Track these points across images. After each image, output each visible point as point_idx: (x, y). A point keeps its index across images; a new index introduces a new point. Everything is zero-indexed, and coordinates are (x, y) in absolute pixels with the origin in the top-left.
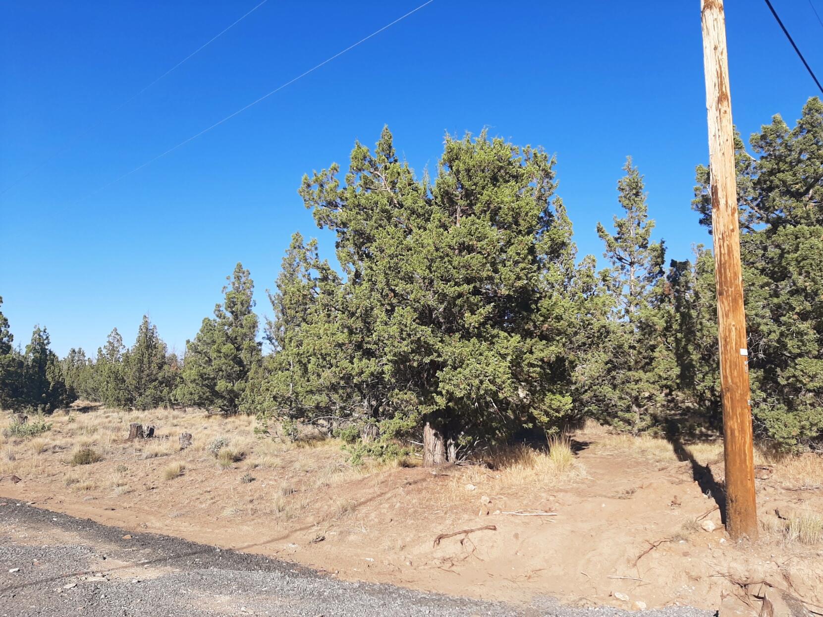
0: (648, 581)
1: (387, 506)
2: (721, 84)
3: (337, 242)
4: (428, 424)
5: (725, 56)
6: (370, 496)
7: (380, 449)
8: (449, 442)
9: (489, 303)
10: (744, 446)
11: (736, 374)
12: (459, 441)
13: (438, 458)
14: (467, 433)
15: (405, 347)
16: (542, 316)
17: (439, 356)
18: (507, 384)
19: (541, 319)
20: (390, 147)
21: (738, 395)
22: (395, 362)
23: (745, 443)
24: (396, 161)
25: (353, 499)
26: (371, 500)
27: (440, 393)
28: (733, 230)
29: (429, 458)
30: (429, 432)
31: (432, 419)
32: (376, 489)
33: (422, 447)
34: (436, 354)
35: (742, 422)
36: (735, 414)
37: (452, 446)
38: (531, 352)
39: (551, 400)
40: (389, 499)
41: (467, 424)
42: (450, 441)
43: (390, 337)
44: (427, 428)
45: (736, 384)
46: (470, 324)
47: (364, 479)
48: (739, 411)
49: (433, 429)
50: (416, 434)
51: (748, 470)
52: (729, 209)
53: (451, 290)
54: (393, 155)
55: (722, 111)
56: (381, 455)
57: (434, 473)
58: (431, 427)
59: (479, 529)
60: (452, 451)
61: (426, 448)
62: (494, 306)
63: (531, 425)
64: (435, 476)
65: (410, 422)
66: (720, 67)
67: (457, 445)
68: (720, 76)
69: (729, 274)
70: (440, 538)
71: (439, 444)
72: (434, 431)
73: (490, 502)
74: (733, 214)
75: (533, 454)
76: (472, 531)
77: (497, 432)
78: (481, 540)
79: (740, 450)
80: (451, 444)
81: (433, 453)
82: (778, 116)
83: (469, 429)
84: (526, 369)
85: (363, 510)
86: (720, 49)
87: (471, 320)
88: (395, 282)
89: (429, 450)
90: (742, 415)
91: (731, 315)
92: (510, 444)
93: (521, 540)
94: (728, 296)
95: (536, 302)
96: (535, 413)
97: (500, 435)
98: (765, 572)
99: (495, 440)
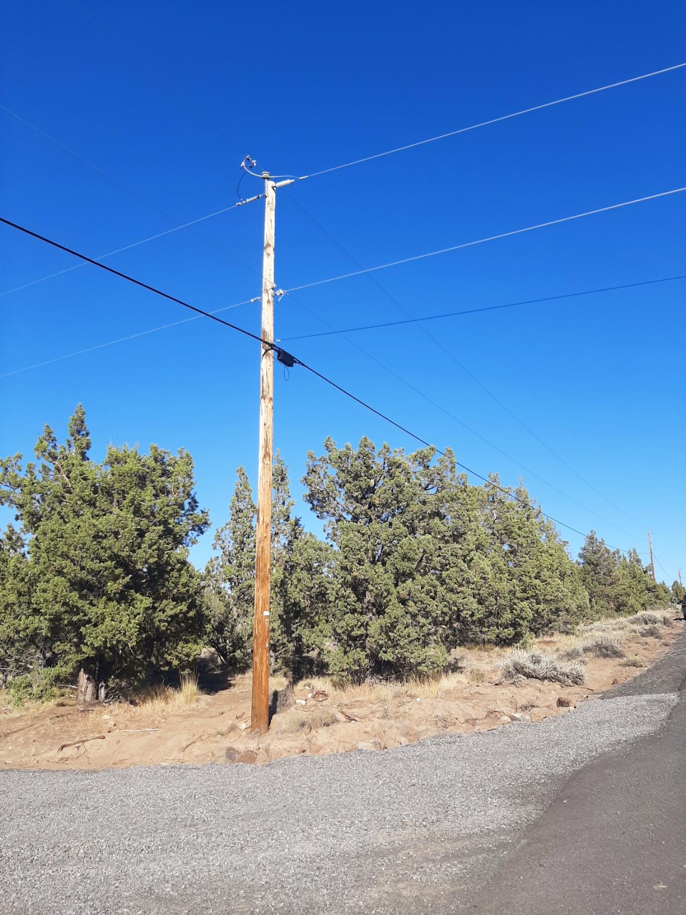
0: (187, 759)
1: (34, 732)
2: (266, 446)
3: (17, 515)
4: (82, 670)
5: (271, 430)
6: (22, 727)
7: (40, 692)
8: (100, 685)
9: (127, 575)
10: (262, 673)
11: (260, 627)
12: (109, 683)
13: (88, 697)
14: (117, 677)
15: (58, 608)
16: (173, 583)
17: (85, 615)
18: (134, 636)
19: (173, 585)
20: (82, 422)
21: (260, 641)
22: (50, 620)
23: (262, 671)
24: (88, 434)
25: (8, 729)
26: (22, 729)
27: (86, 644)
28: (266, 537)
29: (81, 698)
30: (83, 677)
31: (85, 664)
32: (29, 722)
33: (76, 690)
34: (82, 614)
35: (262, 658)
36: (258, 653)
37: (103, 688)
38: (164, 611)
39: (183, 647)
40: (37, 728)
41: (117, 669)
42: (102, 683)
43: (46, 601)
44: (82, 673)
45: (260, 633)
46: (111, 591)
47: (21, 717)
48: (260, 650)
49: (86, 674)
50: (72, 679)
51: (263, 688)
52: (265, 524)
53: (96, 565)
54: (85, 429)
55: (266, 463)
56: (40, 697)
57: (82, 709)
58: (84, 672)
59: (92, 739)
60: (103, 692)
61: (80, 689)
62: (131, 577)
63: (167, 668)
64: (82, 711)
65: (68, 669)
66: (267, 436)
67: (107, 687)
68: (266, 441)
69: (261, 564)
70: (63, 747)
71: (90, 686)
72: (87, 676)
73: (115, 725)
74: (266, 527)
75: (170, 691)
76: (87, 740)
77: (139, 674)
78: (92, 745)
79: (259, 676)
80: (102, 686)
81: (85, 694)
82: (349, 444)
83: (118, 673)
84: (157, 623)
85: (15, 736)
86: (267, 425)
87: (113, 587)
88: (54, 559)
89: (81, 691)
90: (262, 653)
91: (260, 590)
92: (152, 685)
93: (120, 744)
94: (260, 578)
95: (168, 573)
96: (169, 658)
97: (141, 677)
98: (254, 748)
99: (137, 681)
